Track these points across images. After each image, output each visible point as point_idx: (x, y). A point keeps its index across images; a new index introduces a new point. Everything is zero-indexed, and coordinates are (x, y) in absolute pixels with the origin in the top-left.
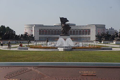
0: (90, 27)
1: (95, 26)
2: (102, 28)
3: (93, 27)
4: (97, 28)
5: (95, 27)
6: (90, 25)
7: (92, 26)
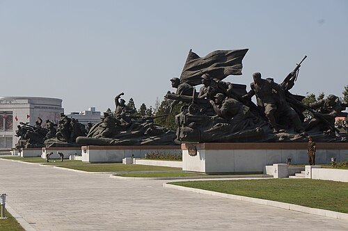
0: (12, 106)
1: (27, 101)
2: (50, 108)
3: (21, 106)
4: (36, 107)
5: (28, 106)
6: (10, 100)
7: (18, 101)
